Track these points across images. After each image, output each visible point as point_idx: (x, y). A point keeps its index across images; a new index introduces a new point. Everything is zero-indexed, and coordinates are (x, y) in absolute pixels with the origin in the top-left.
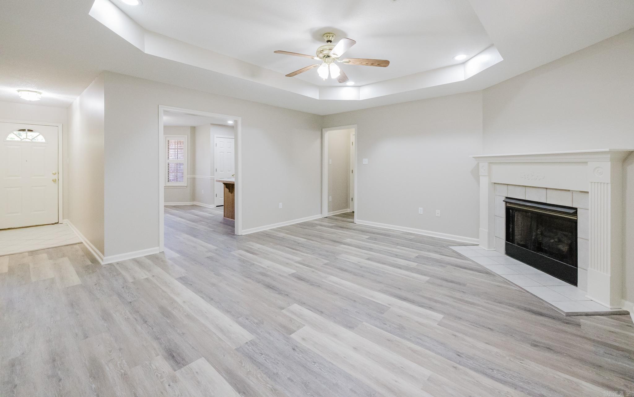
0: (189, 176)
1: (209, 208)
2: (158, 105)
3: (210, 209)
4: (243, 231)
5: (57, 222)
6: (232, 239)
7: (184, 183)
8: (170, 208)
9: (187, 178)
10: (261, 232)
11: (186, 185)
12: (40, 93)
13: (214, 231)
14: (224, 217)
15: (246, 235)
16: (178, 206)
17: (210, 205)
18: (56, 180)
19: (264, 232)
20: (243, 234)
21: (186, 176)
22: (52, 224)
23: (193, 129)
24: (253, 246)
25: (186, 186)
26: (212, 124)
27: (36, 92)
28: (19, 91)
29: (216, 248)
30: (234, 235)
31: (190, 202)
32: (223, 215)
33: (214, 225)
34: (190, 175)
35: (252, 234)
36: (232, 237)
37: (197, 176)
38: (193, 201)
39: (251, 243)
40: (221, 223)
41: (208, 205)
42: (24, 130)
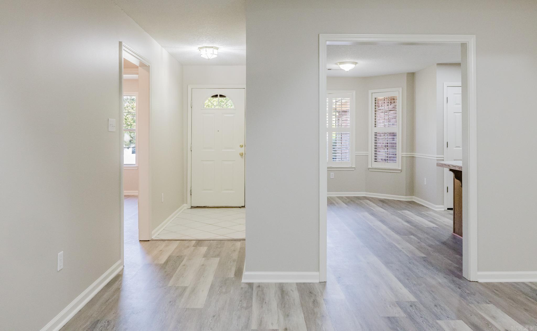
0: (405, 154)
1: (433, 210)
2: (319, 35)
3: (435, 212)
4: (480, 273)
5: (244, 205)
6: (452, 286)
7: (396, 165)
8: (374, 203)
9: (402, 157)
10: (524, 283)
11: (400, 168)
12: (217, 48)
13: (425, 260)
14: (454, 232)
15: (487, 285)
16: (388, 200)
17: (437, 204)
18: (242, 154)
19: (533, 286)
20: (480, 281)
21: (400, 153)
22: (240, 207)
23: (412, 76)
24: (494, 318)
25: (399, 170)
26: (439, 64)
27: (212, 47)
28: (200, 48)
29: (412, 298)
30: (460, 277)
31: (406, 195)
32: (452, 227)
33: (431, 246)
34: (406, 152)
35: (501, 283)
36: (454, 281)
37: (416, 155)
38: (411, 195)
39: (491, 307)
40: (444, 243)
41: (433, 205)
42: (216, 96)
